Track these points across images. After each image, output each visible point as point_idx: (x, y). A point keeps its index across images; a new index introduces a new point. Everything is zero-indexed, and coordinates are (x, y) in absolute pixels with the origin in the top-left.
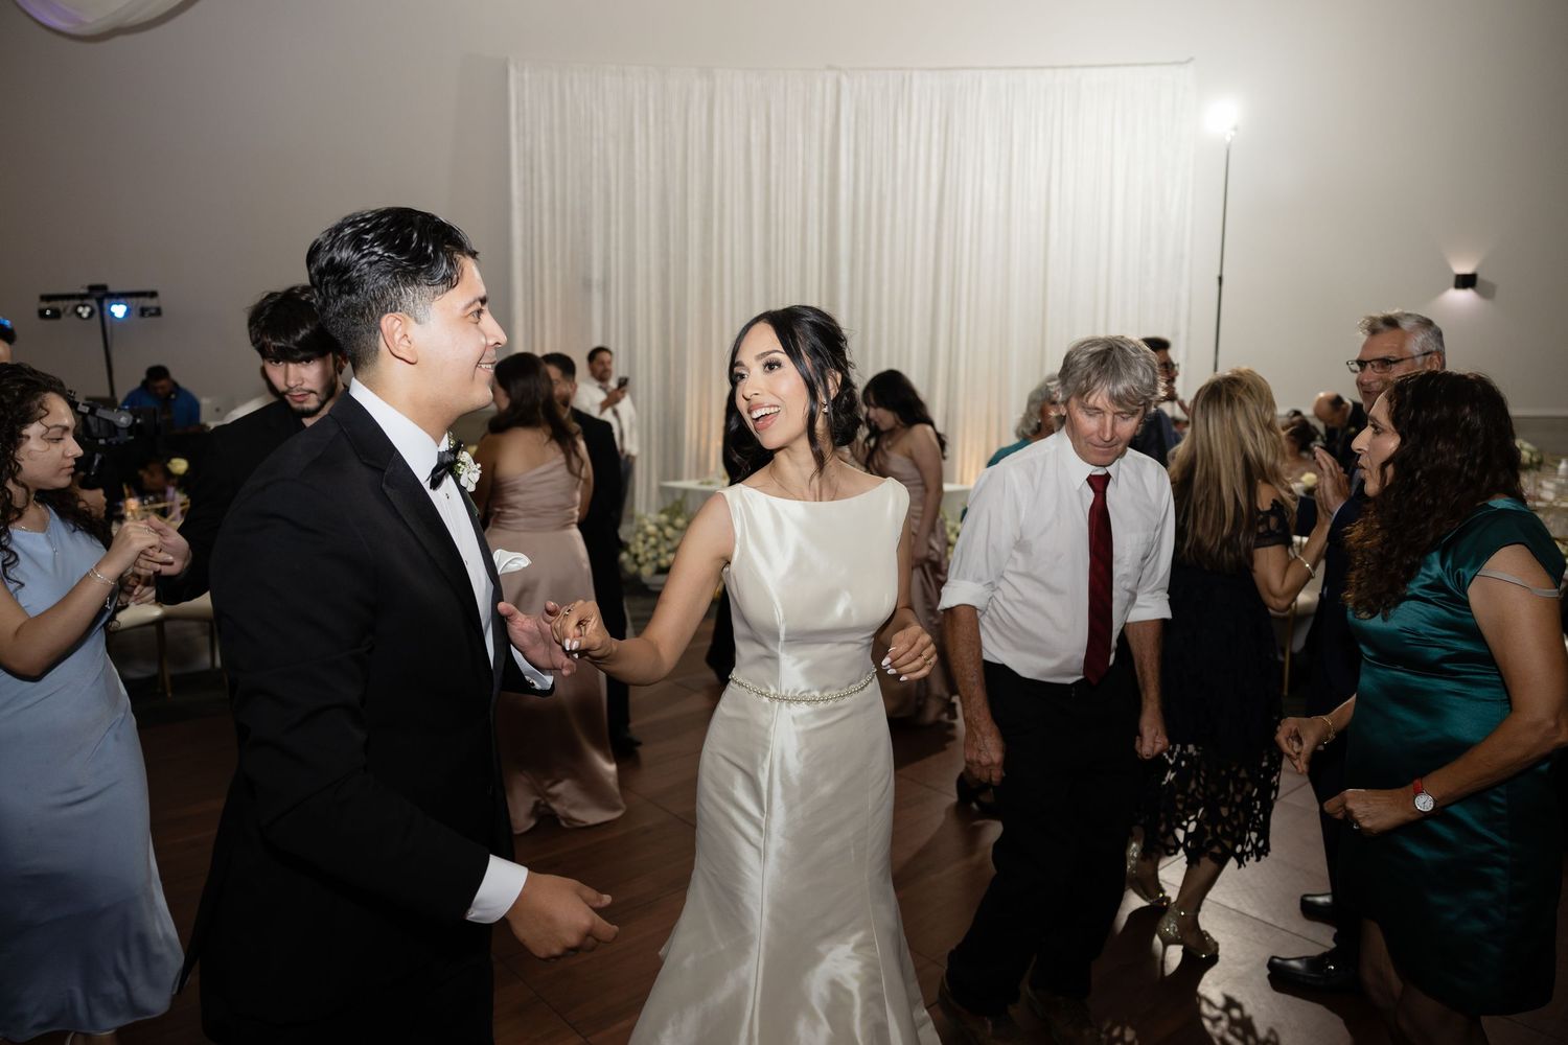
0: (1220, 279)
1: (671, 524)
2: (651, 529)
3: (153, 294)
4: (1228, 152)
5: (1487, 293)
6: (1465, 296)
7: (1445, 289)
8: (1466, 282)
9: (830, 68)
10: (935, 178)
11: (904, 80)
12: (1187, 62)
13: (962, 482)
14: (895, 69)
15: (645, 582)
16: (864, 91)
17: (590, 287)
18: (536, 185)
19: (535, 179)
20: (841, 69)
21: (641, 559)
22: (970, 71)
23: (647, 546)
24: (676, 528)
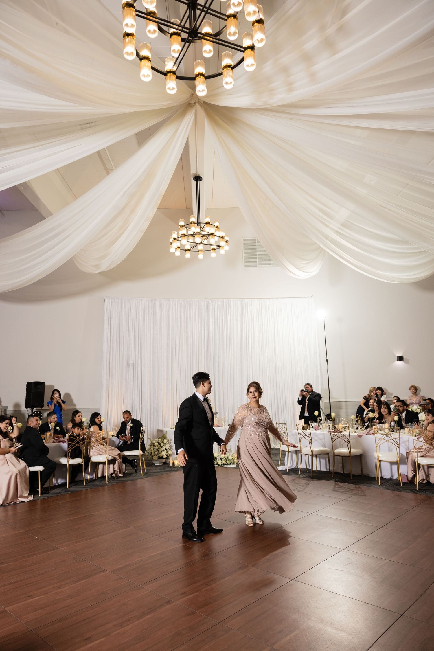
0: (327, 360)
1: (162, 442)
2: (156, 444)
4: (324, 323)
5: (407, 362)
6: (401, 362)
7: (395, 361)
8: (400, 359)
9: (206, 298)
10: (239, 330)
11: (228, 302)
12: (311, 297)
14: (226, 299)
15: (154, 462)
16: (216, 305)
17: (129, 365)
18: (112, 334)
19: (112, 332)
20: (209, 299)
21: (153, 454)
22: (248, 299)
23: (155, 450)
24: (164, 443)
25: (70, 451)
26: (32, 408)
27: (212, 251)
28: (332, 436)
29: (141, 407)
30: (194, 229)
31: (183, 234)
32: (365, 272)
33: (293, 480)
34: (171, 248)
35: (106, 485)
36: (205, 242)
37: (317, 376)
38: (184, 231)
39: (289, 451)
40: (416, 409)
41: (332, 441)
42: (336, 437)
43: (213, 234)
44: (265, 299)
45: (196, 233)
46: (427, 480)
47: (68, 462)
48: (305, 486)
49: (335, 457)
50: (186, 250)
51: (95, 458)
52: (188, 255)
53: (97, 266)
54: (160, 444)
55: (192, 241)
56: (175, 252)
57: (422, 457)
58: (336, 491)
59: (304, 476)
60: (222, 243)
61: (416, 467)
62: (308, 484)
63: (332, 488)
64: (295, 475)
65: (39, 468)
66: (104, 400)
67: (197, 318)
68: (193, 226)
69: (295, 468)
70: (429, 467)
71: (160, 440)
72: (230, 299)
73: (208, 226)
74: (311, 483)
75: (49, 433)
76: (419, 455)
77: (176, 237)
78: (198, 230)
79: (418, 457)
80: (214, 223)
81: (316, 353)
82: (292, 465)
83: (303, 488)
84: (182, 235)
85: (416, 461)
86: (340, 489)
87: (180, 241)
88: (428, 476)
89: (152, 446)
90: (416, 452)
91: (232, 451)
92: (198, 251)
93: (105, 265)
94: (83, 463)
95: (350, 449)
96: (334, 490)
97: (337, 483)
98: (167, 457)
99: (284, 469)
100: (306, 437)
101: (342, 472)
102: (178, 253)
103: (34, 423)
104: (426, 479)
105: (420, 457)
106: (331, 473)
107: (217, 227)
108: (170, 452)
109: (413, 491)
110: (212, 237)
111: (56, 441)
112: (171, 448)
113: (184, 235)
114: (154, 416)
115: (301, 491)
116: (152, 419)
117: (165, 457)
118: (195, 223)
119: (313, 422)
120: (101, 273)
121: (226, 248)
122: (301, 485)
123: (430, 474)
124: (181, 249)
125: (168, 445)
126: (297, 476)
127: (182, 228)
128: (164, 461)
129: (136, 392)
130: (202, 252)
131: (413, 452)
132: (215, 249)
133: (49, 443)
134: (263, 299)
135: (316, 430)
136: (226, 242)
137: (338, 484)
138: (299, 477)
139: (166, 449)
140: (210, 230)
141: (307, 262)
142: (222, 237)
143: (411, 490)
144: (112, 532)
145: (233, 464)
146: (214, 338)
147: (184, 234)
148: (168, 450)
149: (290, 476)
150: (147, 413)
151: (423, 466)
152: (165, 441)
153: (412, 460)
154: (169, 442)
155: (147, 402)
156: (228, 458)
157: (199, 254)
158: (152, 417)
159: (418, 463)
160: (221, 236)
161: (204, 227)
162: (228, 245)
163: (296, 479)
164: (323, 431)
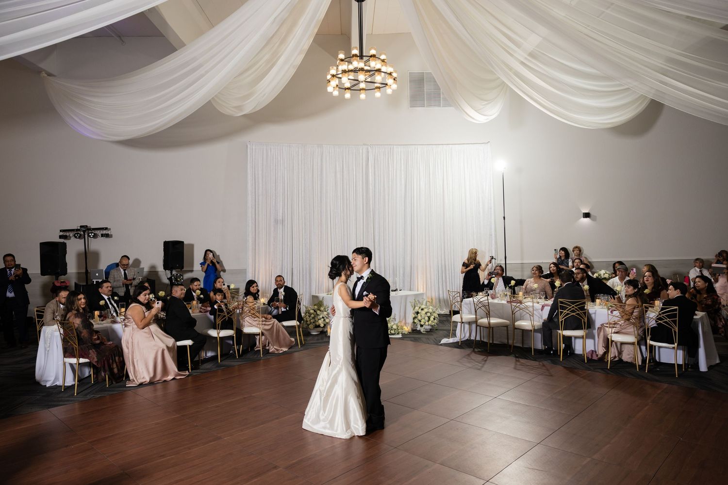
0: (504, 218)
1: (319, 309)
2: (312, 311)
3: (106, 229)
4: (503, 175)
5: (594, 219)
6: (587, 220)
7: (581, 218)
8: (587, 215)
9: (364, 144)
10: (403, 182)
11: (391, 149)
12: (487, 143)
13: (418, 291)
14: (387, 145)
15: (310, 331)
16: (377, 152)
17: (278, 222)
18: (257, 186)
19: (257, 184)
20: (368, 145)
21: (308, 323)
22: (414, 146)
23: (311, 318)
24: (321, 311)
25: (220, 322)
26: (171, 270)
27: (376, 90)
28: (513, 307)
29: (292, 269)
30: (357, 64)
31: (343, 69)
32: (557, 115)
33: (469, 355)
34: (329, 86)
35: (260, 360)
36: (369, 80)
37: (491, 235)
38: (344, 66)
39: (463, 323)
40: (604, 274)
41: (512, 312)
42: (518, 309)
43: (379, 71)
44: (434, 146)
45: (360, 69)
46: (619, 358)
47: (218, 334)
48: (483, 363)
49: (515, 330)
50: (346, 89)
51: (247, 330)
52: (348, 95)
53: (239, 108)
54: (316, 312)
55: (353, 78)
56: (332, 93)
57: (616, 333)
58: (518, 370)
59: (480, 350)
60: (390, 81)
61: (608, 343)
62: (486, 361)
63: (513, 365)
64: (468, 349)
65: (188, 342)
66: (250, 261)
67: (354, 168)
68: (355, 59)
69: (467, 339)
70: (622, 344)
71: (316, 307)
72: (392, 146)
73: (373, 60)
74: (488, 359)
75: (195, 302)
76: (613, 331)
77: (335, 73)
78: (361, 65)
79: (611, 333)
80: (380, 55)
81: (491, 208)
82: (465, 337)
83: (480, 365)
84: (342, 71)
85: (610, 338)
86: (522, 367)
87: (341, 78)
88: (620, 353)
89: (307, 314)
90: (610, 327)
91: (396, 320)
92: (360, 90)
93: (249, 107)
94: (235, 335)
95: (532, 322)
96: (515, 368)
97: (517, 359)
98: (325, 325)
99: (456, 341)
100: (483, 308)
101: (521, 346)
102: (336, 93)
103: (178, 292)
104: (618, 356)
105: (614, 333)
106: (510, 346)
107: (383, 61)
108: (327, 321)
109: (604, 369)
110: (378, 74)
111: (203, 311)
112: (328, 316)
113: (344, 72)
114: (306, 279)
115: (479, 369)
116: (305, 282)
117: (322, 325)
118: (358, 56)
119: (488, 290)
120: (245, 116)
121: (394, 86)
122: (477, 362)
123: (623, 351)
124: (339, 88)
125: (325, 313)
126: (472, 349)
127: (341, 62)
128: (321, 329)
129: (286, 251)
130: (364, 91)
131: (607, 327)
132: (379, 88)
133: (195, 313)
134: (431, 146)
135: (493, 298)
136: (394, 79)
137: (519, 361)
138: (474, 351)
139: (323, 318)
140: (376, 64)
141: (486, 102)
142: (390, 74)
143: (602, 369)
144: (277, 418)
145: (398, 334)
146: (375, 191)
147: (345, 70)
148: (325, 318)
149: (462, 350)
150: (298, 275)
151: (616, 343)
152: (322, 309)
153: (604, 337)
154: (326, 309)
155: (298, 263)
156: (392, 327)
157: (360, 94)
158: (304, 279)
159: (611, 340)
160: (389, 72)
161: (368, 60)
162: (396, 84)
163: (471, 353)
164: (501, 300)
